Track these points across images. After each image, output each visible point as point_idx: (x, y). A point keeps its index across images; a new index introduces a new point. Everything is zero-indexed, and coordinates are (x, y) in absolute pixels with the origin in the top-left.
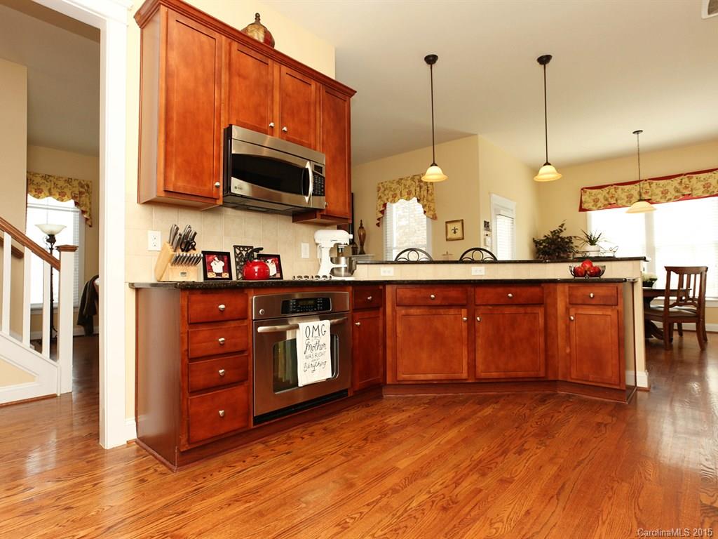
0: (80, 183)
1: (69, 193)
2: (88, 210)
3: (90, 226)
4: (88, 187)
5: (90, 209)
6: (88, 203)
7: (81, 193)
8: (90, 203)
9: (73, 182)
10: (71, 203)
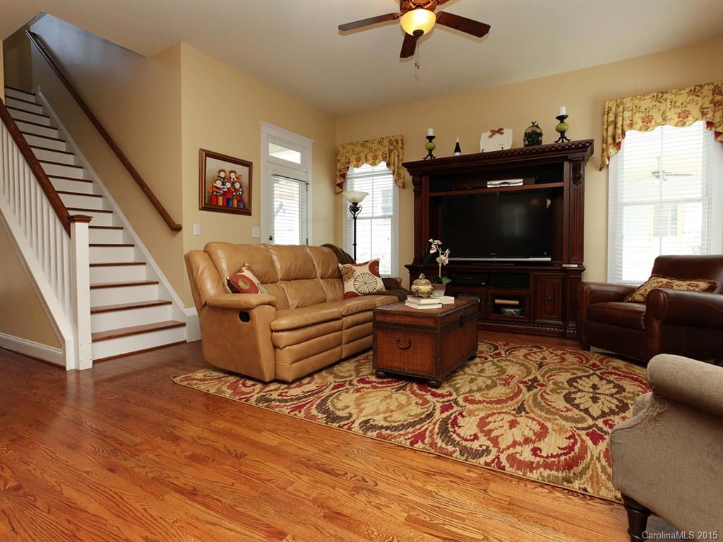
0: (390, 140)
1: (380, 156)
3: (403, 188)
7: (390, 151)
9: (384, 142)
10: (383, 164)
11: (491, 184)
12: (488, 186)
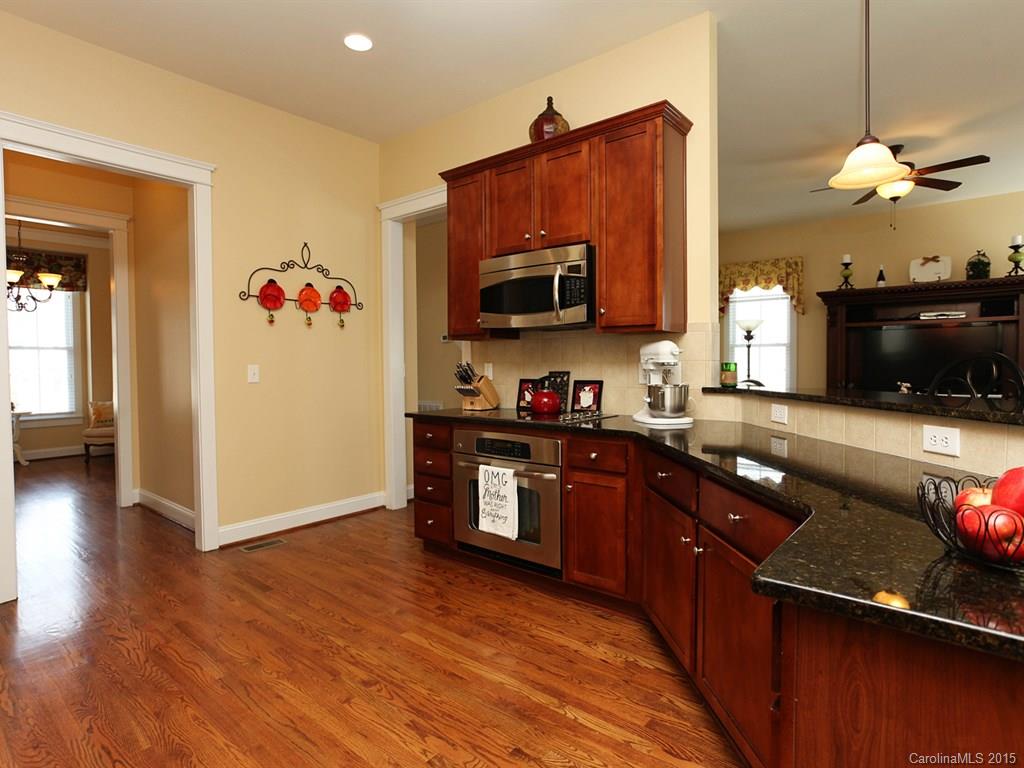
0: (787, 262)
1: (775, 279)
3: (803, 314)
4: (797, 264)
6: (797, 286)
7: (789, 274)
9: (780, 263)
10: (779, 288)
11: (925, 316)
12: (922, 318)
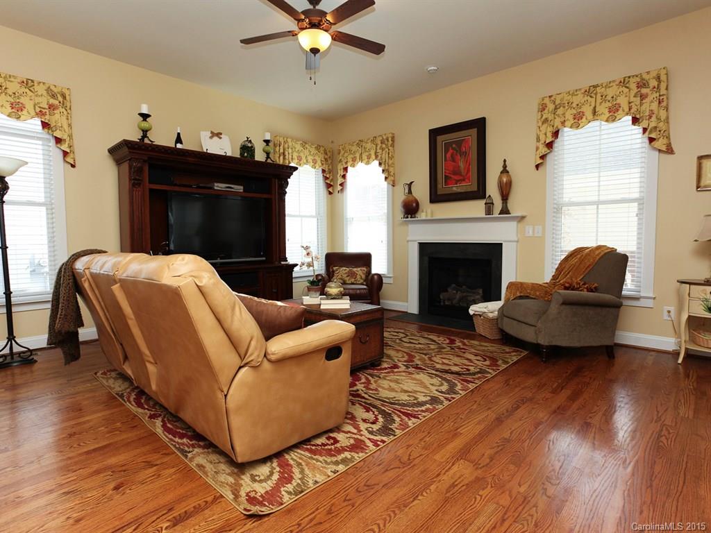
0: (48, 90)
1: (30, 107)
2: (65, 137)
3: (73, 166)
4: (64, 97)
5: (70, 136)
6: (66, 126)
7: (52, 107)
8: (70, 125)
9: (36, 87)
11: (218, 187)
12: (216, 188)
